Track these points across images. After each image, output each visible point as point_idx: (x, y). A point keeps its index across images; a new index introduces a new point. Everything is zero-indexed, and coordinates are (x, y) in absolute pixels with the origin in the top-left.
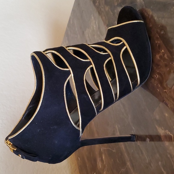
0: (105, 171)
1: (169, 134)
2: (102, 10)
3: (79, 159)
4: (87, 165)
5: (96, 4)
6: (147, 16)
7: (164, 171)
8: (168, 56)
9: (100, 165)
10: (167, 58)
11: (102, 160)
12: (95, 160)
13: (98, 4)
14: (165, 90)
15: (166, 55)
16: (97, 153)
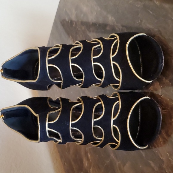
0: (91, 168)
2: (79, 29)
3: (66, 164)
4: (74, 168)
5: (73, 26)
9: (86, 164)
11: (88, 159)
12: (81, 161)
13: (75, 25)
16: (83, 153)
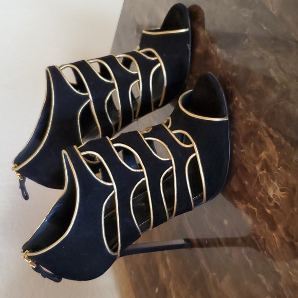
0: (171, 281)
1: (251, 208)
3: (133, 272)
6: (214, 54)
7: (249, 261)
8: (243, 105)
9: (163, 274)
10: (241, 107)
11: (166, 266)
12: (157, 269)
14: (242, 151)
15: (240, 104)
